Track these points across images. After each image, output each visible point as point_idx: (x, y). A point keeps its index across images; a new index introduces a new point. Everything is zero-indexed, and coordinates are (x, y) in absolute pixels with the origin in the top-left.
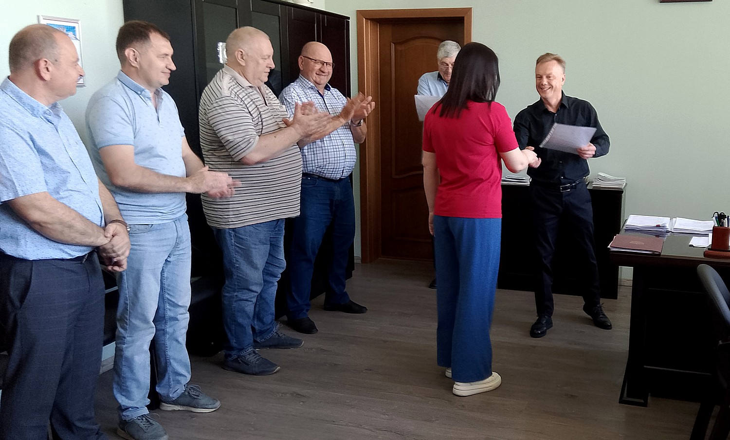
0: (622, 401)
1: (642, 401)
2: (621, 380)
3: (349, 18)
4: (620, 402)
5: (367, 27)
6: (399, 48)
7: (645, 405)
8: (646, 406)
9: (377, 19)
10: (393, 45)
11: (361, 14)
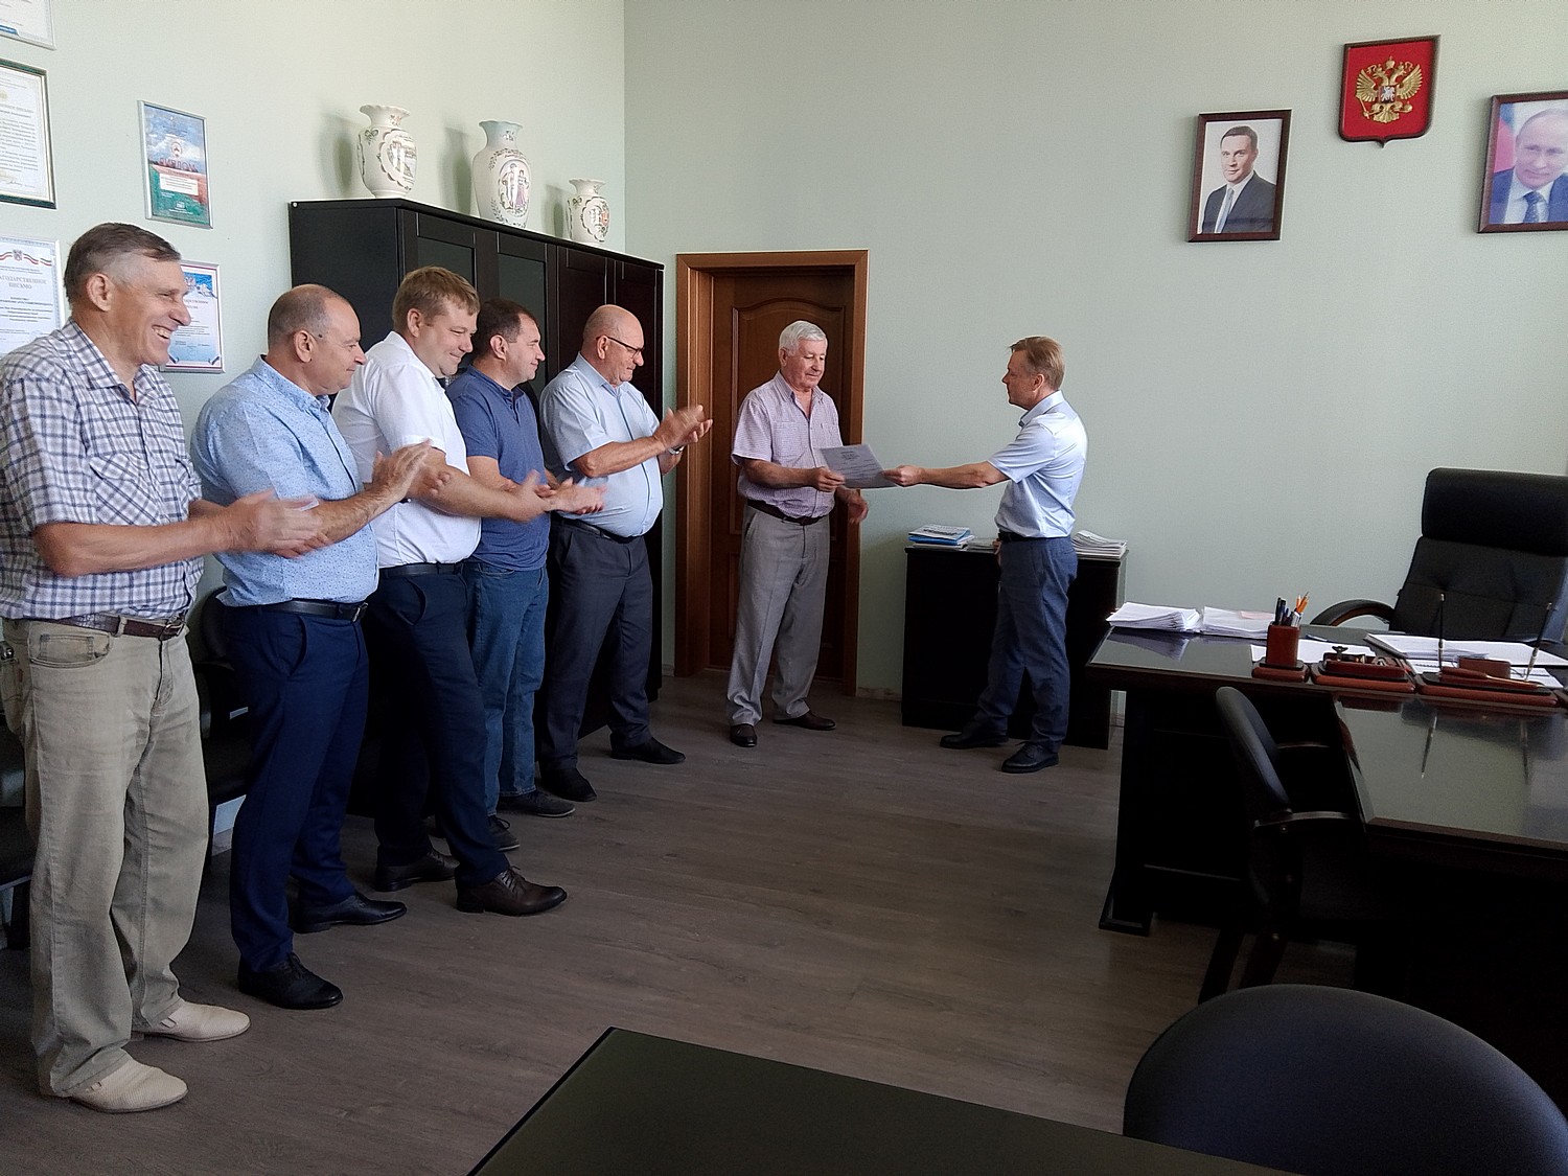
0: (1104, 925)
1: (1140, 926)
2: (1104, 888)
3: (662, 267)
4: (1100, 927)
5: (694, 283)
6: (746, 317)
7: (1144, 932)
8: (1147, 935)
9: (710, 269)
10: (736, 314)
11: (683, 260)
